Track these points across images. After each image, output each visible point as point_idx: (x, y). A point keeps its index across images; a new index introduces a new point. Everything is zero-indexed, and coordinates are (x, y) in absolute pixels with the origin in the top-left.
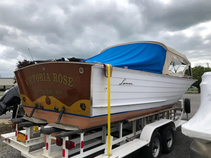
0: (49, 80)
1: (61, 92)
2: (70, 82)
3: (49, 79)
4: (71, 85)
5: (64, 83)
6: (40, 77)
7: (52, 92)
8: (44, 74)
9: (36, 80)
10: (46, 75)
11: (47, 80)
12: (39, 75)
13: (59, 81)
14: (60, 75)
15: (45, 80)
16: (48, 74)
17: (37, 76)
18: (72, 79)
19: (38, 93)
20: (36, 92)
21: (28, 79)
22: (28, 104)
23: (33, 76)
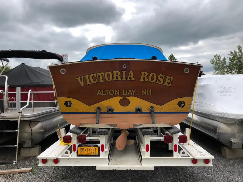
0: (133, 79)
1: (150, 92)
2: (168, 81)
4: (168, 84)
5: (158, 82)
6: (115, 75)
8: (124, 72)
9: (104, 80)
10: (127, 74)
11: (128, 79)
12: (113, 73)
13: (150, 81)
14: (153, 74)
15: (124, 79)
16: (131, 72)
17: (108, 73)
18: (172, 79)
19: (106, 94)
20: (100, 93)
21: (84, 77)
22: (76, 110)
23: (98, 74)
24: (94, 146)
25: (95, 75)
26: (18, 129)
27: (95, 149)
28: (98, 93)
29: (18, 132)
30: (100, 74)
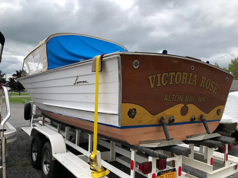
0: (195, 84)
1: (204, 99)
2: (216, 88)
3: (195, 82)
4: (215, 91)
5: (210, 89)
6: (184, 78)
7: (193, 99)
8: (191, 74)
9: (174, 81)
10: (193, 77)
11: (192, 84)
12: (182, 75)
13: (206, 87)
14: (209, 80)
15: (189, 83)
16: (196, 75)
17: (179, 74)
18: (218, 86)
19: (172, 100)
20: (167, 99)
21: (156, 75)
22: (140, 122)
23: (170, 73)
24: (172, 171)
25: (167, 74)
26: (4, 164)
27: (173, 174)
28: (165, 99)
29: (4, 168)
30: (172, 74)
